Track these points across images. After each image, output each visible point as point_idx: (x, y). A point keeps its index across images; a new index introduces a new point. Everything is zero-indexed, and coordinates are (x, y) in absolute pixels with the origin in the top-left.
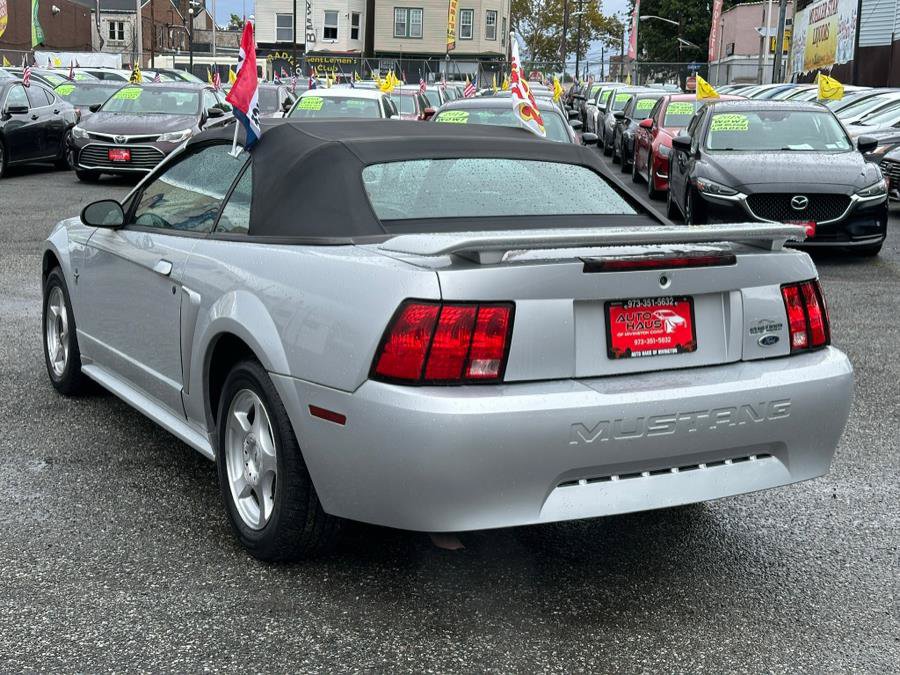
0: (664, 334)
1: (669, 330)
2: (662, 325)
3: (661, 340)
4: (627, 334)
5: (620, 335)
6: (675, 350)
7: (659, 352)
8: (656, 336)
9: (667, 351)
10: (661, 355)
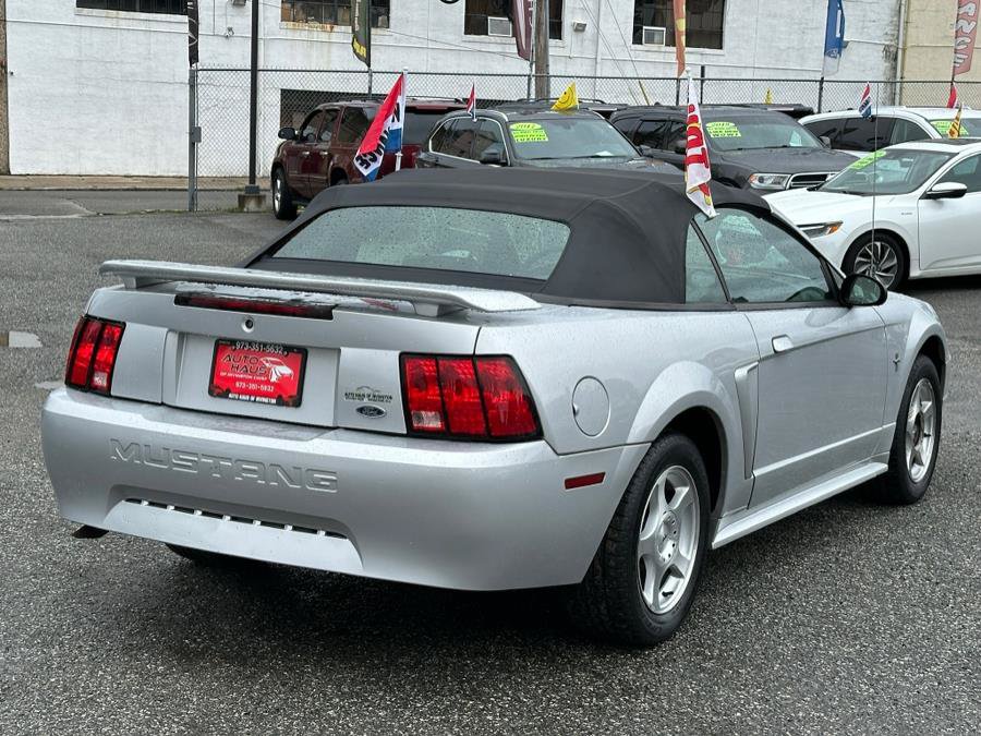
0: (268, 382)
1: (274, 379)
2: (267, 373)
3: (264, 388)
4: (230, 375)
5: (223, 374)
6: (274, 401)
7: (258, 399)
8: (259, 383)
9: (266, 400)
10: (260, 402)
